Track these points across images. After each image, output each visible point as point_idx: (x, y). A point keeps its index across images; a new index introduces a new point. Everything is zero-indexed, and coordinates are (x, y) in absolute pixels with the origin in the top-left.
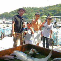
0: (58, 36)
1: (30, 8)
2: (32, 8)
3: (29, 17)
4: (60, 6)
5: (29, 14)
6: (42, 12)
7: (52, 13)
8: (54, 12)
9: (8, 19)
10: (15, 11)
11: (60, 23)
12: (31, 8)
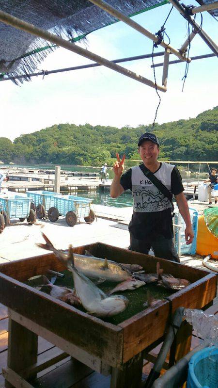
0: (180, 228)
1: (88, 126)
2: (95, 128)
3: (86, 159)
4: (190, 125)
5: (85, 149)
6: (131, 142)
7: (164, 150)
8: (169, 147)
9: (8, 164)
10: (34, 134)
11: (189, 184)
12: (91, 128)
